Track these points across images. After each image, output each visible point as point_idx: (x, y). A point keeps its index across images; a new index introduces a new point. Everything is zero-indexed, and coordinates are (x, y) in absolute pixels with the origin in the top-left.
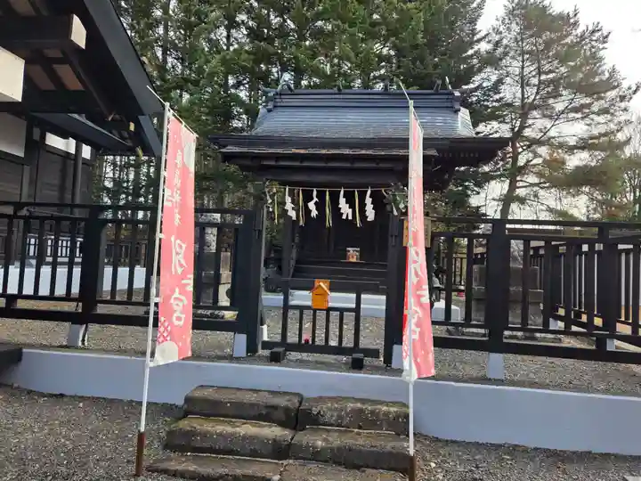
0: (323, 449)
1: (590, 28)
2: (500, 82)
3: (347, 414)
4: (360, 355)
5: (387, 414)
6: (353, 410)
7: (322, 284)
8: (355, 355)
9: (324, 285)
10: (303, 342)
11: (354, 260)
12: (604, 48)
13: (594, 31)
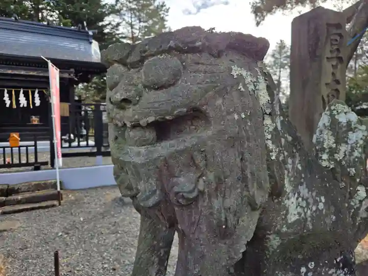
0: (21, 199)
1: (161, 4)
2: (118, 24)
3: (32, 186)
4: (39, 165)
5: (51, 183)
6: (35, 185)
7: (14, 135)
8: (36, 165)
9: (15, 136)
10: (7, 163)
11: (36, 123)
12: (167, 15)
13: (162, 6)
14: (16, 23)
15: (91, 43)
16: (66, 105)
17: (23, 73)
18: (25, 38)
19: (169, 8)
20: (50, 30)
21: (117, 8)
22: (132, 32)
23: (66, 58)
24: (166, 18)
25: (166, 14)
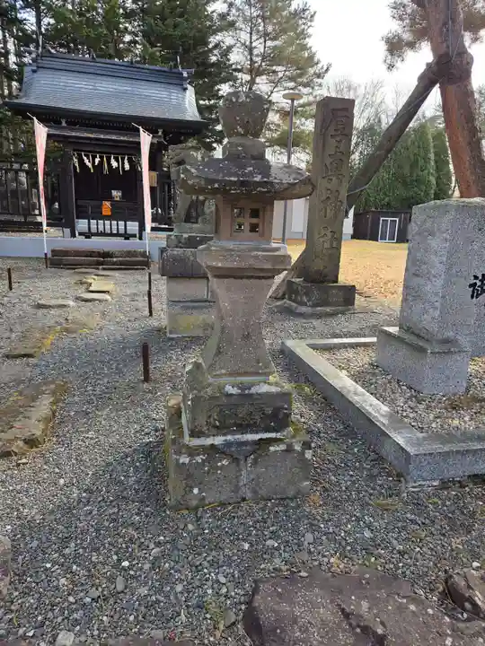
4: (128, 236)
5: (141, 251)
8: (125, 236)
10: (100, 232)
11: (118, 199)
13: (304, 10)
14: (92, 64)
15: (185, 89)
16: (154, 174)
17: (114, 137)
18: (107, 86)
19: (315, 13)
20: (134, 72)
21: (230, 18)
22: (251, 59)
23: (154, 114)
24: (310, 31)
25: (309, 23)
